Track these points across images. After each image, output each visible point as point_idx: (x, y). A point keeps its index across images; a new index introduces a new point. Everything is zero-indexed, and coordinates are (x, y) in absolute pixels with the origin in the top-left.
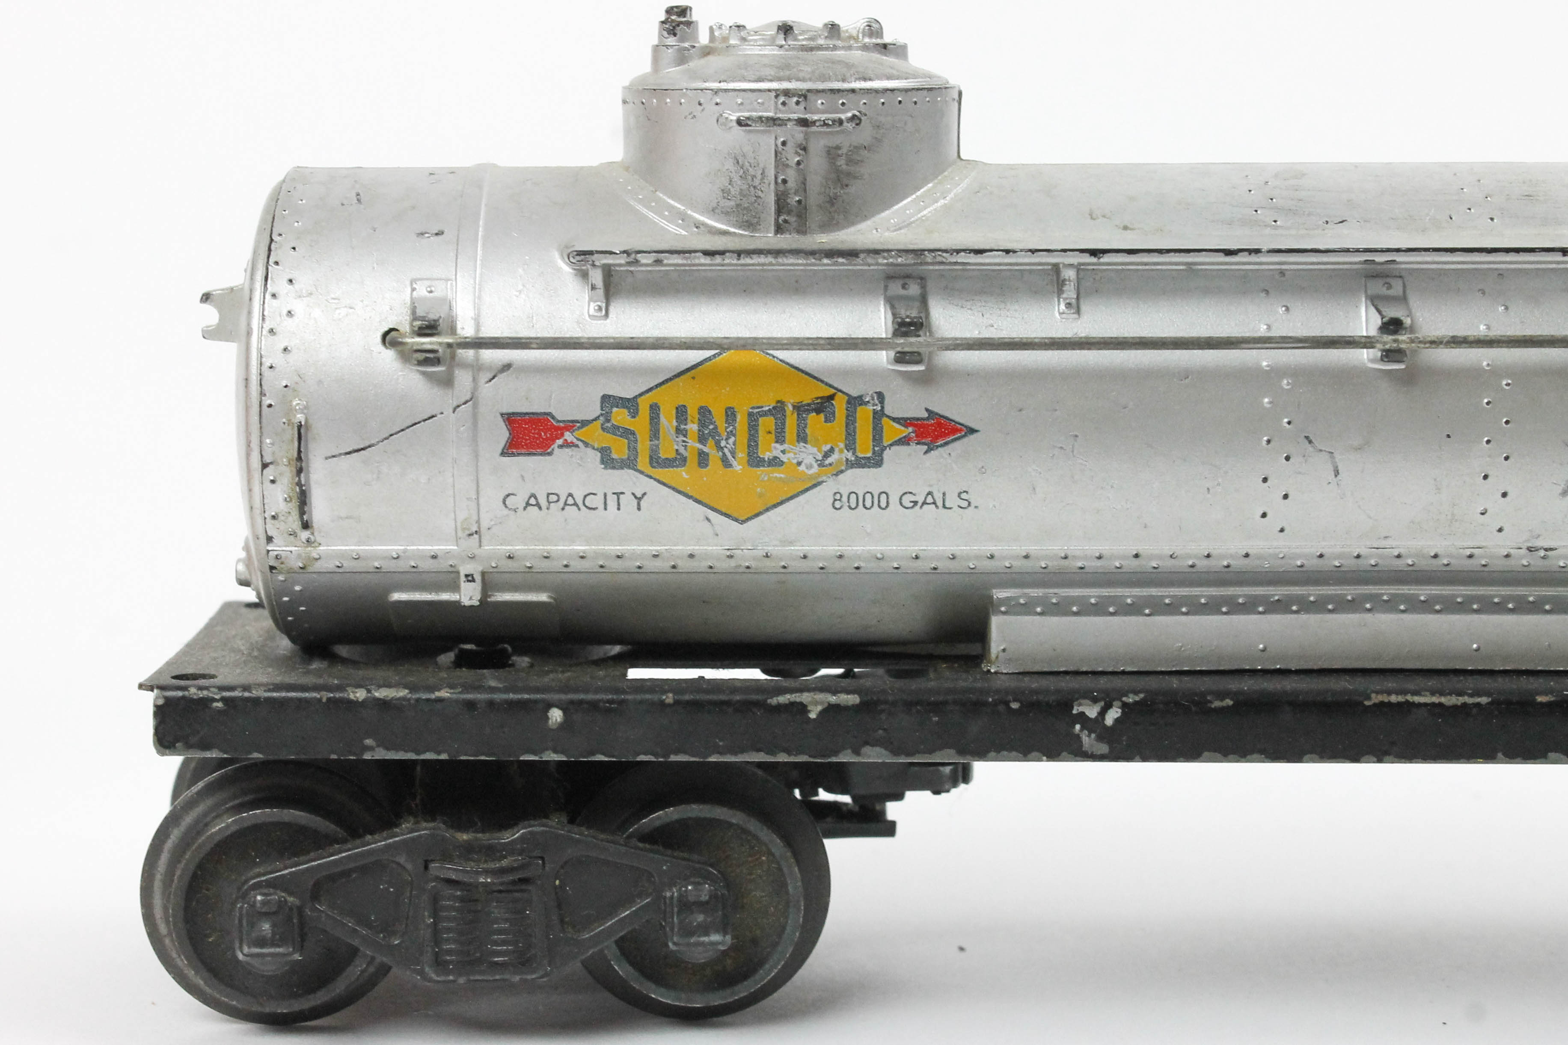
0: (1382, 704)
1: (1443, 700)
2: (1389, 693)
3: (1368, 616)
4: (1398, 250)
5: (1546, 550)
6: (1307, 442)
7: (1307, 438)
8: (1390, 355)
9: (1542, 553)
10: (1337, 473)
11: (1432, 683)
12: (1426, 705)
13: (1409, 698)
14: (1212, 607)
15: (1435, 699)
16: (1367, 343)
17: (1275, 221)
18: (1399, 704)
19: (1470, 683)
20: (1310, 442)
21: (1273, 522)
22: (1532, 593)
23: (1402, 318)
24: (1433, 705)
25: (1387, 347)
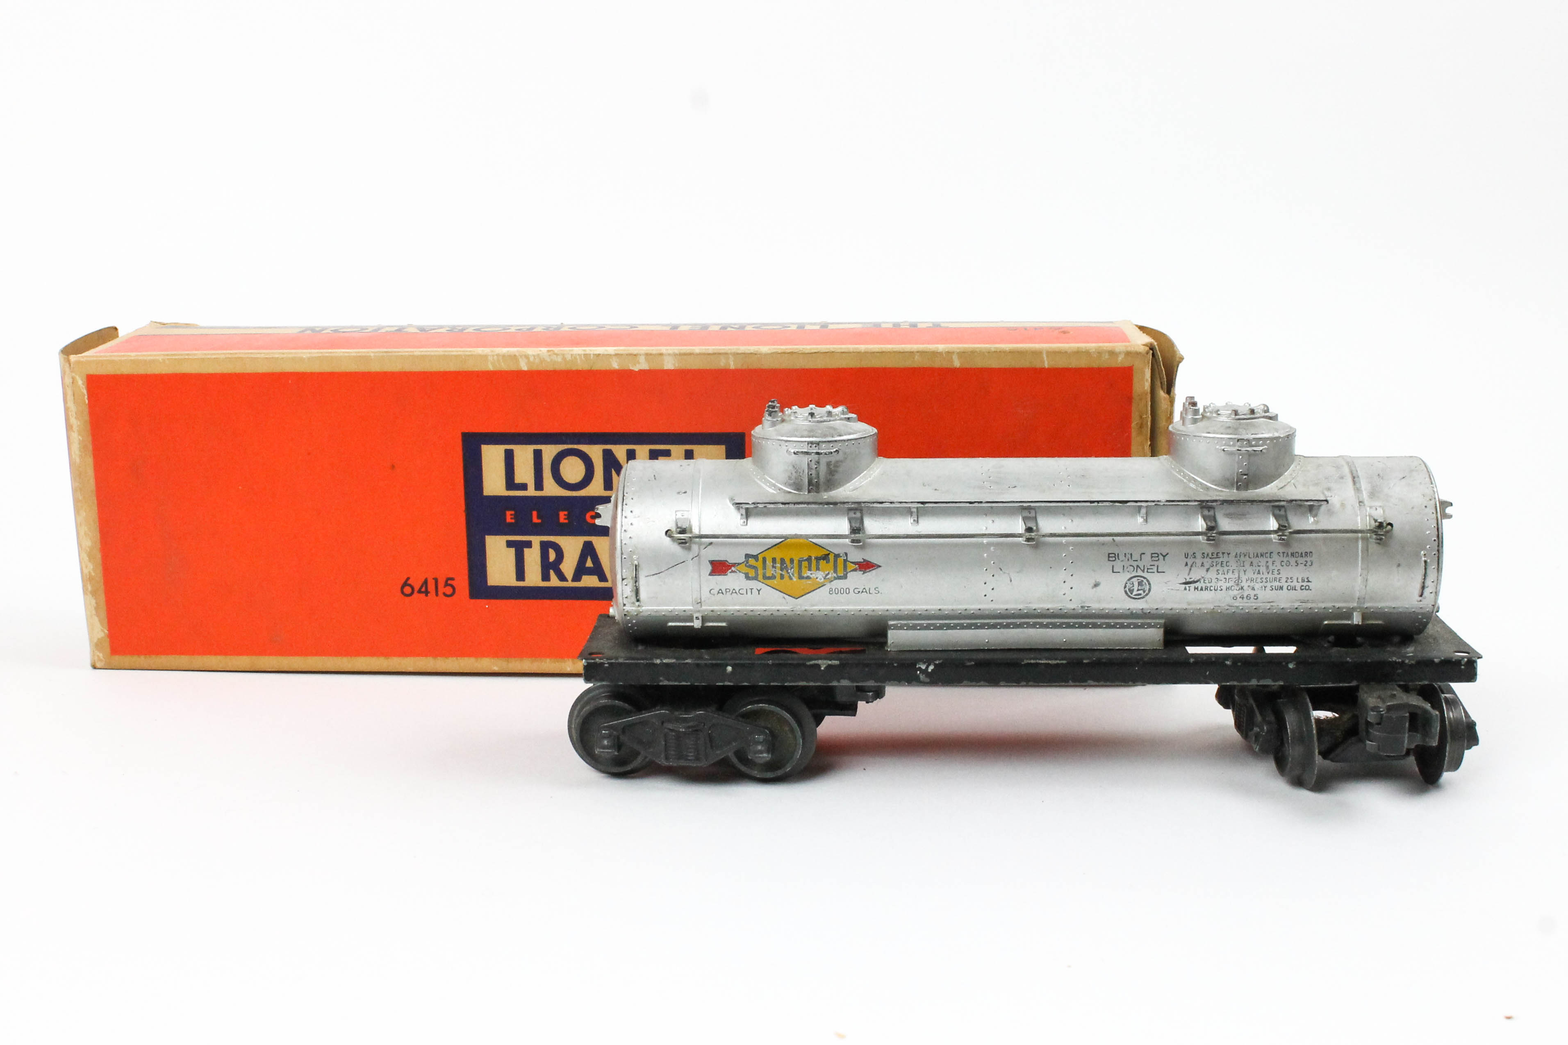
0: (1028, 663)
1: (1050, 662)
2: (1031, 659)
3: (1025, 630)
4: (1032, 502)
5: (1088, 607)
6: (1000, 570)
7: (1000, 568)
8: (1028, 540)
9: (1086, 608)
10: (1011, 581)
11: (1047, 654)
12: (1043, 664)
13: (1038, 661)
14: (969, 627)
15: (1047, 662)
16: (1020, 536)
17: (990, 487)
18: (1034, 664)
19: (1059, 655)
20: (1001, 570)
21: (989, 598)
22: (1084, 621)
23: (1033, 527)
24: (1046, 664)
25: (1027, 537)
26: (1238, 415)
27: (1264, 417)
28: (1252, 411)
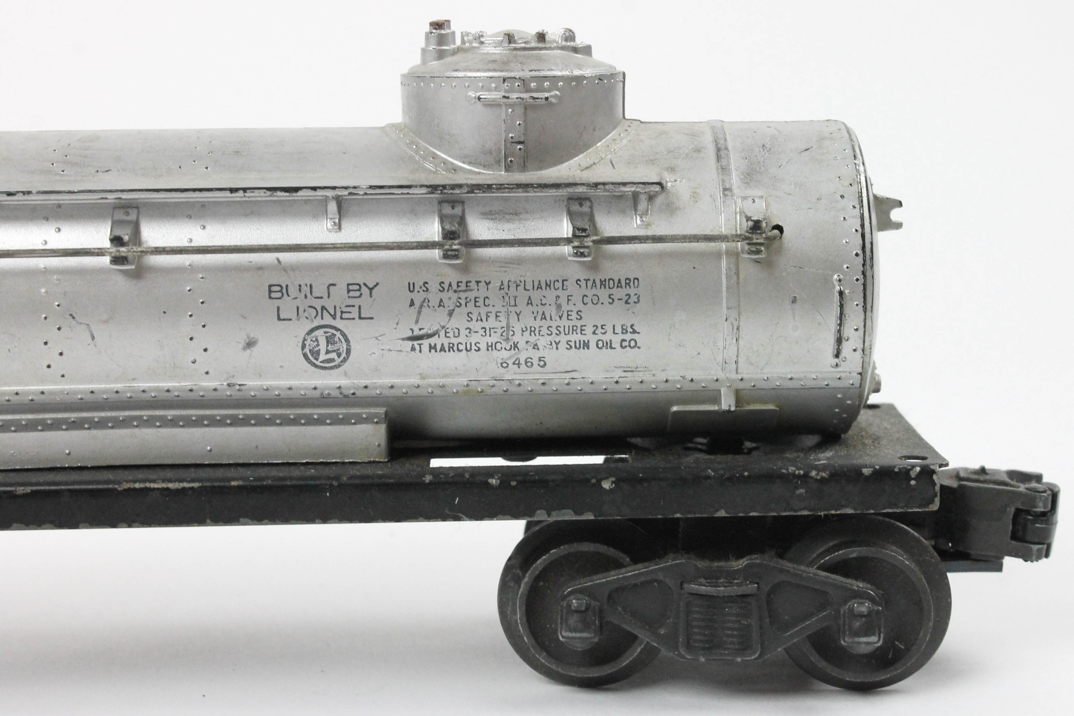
0: (129, 490)
1: (170, 485)
2: (135, 482)
3: (136, 431)
4: (122, 191)
5: (240, 385)
6: (71, 318)
7: (71, 315)
8: (118, 260)
9: (238, 387)
10: (93, 338)
11: (169, 474)
12: (158, 489)
13: (148, 485)
14: (31, 426)
15: (164, 485)
16: (100, 252)
17: (63, 171)
18: (141, 489)
19: (192, 473)
20: (74, 318)
21: (56, 370)
22: (241, 413)
23: (123, 236)
24: (163, 489)
25: (113, 255)
26: (515, 42)
27: (563, 48)
28: (541, 37)
